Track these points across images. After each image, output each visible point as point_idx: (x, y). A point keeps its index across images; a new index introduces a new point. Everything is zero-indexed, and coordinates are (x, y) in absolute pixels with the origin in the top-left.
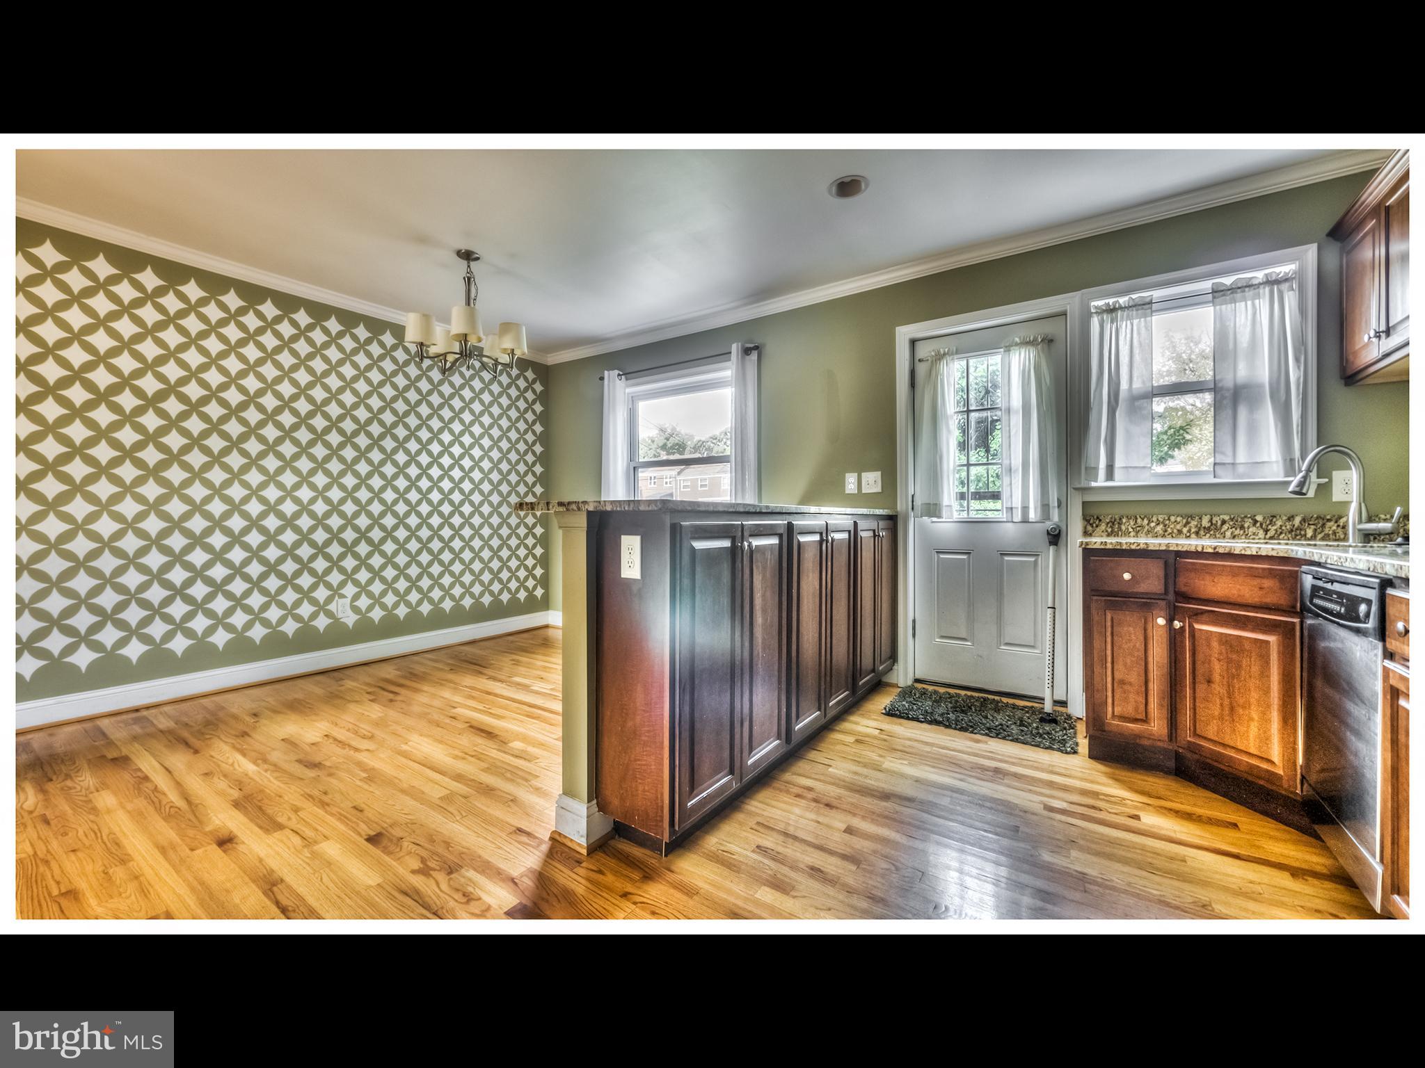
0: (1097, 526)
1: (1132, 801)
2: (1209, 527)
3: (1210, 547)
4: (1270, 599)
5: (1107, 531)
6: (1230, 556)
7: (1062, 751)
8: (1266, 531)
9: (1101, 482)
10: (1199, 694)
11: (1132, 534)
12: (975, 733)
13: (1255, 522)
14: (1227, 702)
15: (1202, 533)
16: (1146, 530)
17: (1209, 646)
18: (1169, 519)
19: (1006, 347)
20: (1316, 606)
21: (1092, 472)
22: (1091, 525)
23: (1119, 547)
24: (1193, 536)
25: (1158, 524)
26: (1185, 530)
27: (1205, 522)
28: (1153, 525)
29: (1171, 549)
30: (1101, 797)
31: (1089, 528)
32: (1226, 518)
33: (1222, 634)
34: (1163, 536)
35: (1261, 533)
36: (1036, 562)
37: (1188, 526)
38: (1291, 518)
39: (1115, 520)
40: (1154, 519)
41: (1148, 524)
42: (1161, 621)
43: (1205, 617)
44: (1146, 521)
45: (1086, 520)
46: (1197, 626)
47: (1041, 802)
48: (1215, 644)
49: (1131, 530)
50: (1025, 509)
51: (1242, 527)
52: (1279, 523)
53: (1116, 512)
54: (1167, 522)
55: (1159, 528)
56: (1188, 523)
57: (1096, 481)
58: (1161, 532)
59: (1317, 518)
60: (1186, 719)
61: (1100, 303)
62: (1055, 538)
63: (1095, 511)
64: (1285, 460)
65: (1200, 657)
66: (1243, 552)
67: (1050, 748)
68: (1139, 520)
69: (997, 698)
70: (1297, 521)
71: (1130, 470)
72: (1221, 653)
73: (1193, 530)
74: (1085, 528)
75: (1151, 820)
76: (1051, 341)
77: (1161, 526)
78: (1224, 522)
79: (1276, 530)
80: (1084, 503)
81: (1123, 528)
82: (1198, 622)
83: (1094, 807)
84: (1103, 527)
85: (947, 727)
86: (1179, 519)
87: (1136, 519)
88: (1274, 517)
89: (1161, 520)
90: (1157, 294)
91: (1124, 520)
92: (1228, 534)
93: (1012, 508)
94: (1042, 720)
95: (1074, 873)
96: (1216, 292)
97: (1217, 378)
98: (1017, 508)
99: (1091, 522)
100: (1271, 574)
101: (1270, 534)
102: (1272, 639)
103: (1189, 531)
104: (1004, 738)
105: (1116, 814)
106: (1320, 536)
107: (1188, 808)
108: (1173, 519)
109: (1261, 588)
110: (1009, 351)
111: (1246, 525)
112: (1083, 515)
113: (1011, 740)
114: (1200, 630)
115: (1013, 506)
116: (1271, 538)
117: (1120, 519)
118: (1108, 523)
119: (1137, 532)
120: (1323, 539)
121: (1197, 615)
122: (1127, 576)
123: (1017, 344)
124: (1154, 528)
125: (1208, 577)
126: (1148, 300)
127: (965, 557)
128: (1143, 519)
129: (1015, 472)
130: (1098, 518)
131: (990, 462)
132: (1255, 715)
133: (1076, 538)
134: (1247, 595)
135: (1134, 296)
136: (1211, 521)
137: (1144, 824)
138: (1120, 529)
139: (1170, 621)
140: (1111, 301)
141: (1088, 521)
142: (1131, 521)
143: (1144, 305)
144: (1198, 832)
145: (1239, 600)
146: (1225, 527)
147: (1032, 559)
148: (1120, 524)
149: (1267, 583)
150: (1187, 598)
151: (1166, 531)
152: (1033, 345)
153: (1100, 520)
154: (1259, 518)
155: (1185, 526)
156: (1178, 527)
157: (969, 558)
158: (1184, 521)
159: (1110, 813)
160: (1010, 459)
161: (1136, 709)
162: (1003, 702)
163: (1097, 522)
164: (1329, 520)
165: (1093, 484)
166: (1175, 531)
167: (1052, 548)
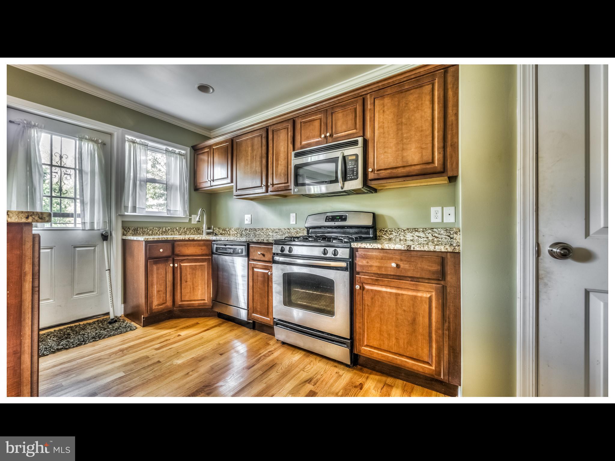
0: (128, 232)
1: (172, 332)
2: (165, 231)
3: (187, 238)
4: (204, 253)
5: (132, 233)
6: (193, 240)
7: (132, 330)
8: (179, 232)
9: (129, 213)
10: (183, 287)
11: (142, 234)
12: (87, 344)
13: (177, 229)
14: (192, 287)
15: (163, 233)
16: (146, 233)
17: (186, 270)
18: (154, 229)
19: (80, 138)
20: (219, 252)
21: (126, 208)
22: (126, 231)
23: (158, 240)
24: (161, 235)
25: (150, 231)
26: (158, 233)
27: (164, 230)
28: (148, 231)
29: (174, 239)
30: (164, 336)
31: (125, 232)
32: (169, 228)
33: (190, 265)
34: (152, 235)
35: (178, 233)
36: (94, 250)
37: (159, 231)
38: (184, 228)
39: (135, 229)
40: (149, 229)
41: (147, 231)
42: (171, 265)
43: (185, 261)
44: (146, 229)
45: (124, 229)
46: (182, 264)
47: (152, 349)
48: (188, 269)
49: (141, 233)
50: (92, 223)
51: (173, 231)
52: (182, 230)
53: (136, 225)
54: (153, 230)
55: (150, 232)
56: (159, 230)
57: (128, 212)
58: (151, 233)
59: (190, 228)
60: (178, 297)
61: (130, 137)
62: (105, 237)
63: (127, 225)
64: (183, 211)
65: (183, 274)
66: (197, 239)
67: (127, 331)
68: (144, 229)
69: (77, 324)
70: (186, 229)
71: (140, 209)
72: (190, 272)
73: (161, 233)
74: (124, 232)
75: (184, 333)
76: (105, 144)
77: (151, 231)
78: (169, 230)
79: (181, 232)
80: (122, 221)
81: (138, 232)
82: (182, 263)
83: (167, 340)
84: (131, 232)
85: (67, 349)
86: (157, 229)
87: (143, 228)
88: (181, 228)
89: (151, 229)
90: (150, 144)
91: (139, 229)
92: (170, 234)
93: (85, 223)
94: (110, 323)
95: (191, 359)
96: (167, 151)
97: (167, 180)
98: (87, 223)
99: (126, 230)
100: (204, 245)
101: (180, 233)
102: (205, 264)
103: (160, 233)
104: (104, 338)
105: (174, 338)
106: (190, 234)
107: (184, 326)
108: (155, 228)
109: (202, 249)
110: (82, 140)
111: (174, 231)
112: (122, 227)
113: (107, 337)
114: (183, 265)
115: (86, 221)
116: (180, 235)
117: (137, 228)
118: (133, 230)
119: (143, 234)
120: (190, 235)
121: (182, 261)
122: (161, 250)
123: (86, 139)
124: (149, 232)
125: (186, 248)
126: (147, 144)
127: (49, 250)
128: (145, 229)
129: (86, 204)
130: (129, 228)
131: (62, 196)
132: (200, 288)
133: (117, 237)
134: (198, 252)
135: (143, 141)
136: (165, 229)
137: (184, 336)
138: (137, 233)
139: (174, 264)
140: (134, 139)
141: (125, 229)
142: (141, 229)
143: (145, 145)
144: (195, 329)
145: (196, 254)
146: (169, 231)
147: (93, 248)
148: (137, 230)
149: (203, 248)
150: (178, 255)
151: (152, 233)
152: (96, 143)
153: (130, 229)
154: (177, 228)
155: (158, 231)
156: (156, 232)
157: (51, 251)
158: (158, 229)
159: (172, 338)
160: (83, 197)
161: (163, 300)
162: (81, 325)
163: (128, 230)
164: (192, 229)
165: (126, 213)
166: (155, 233)
167: (105, 242)
